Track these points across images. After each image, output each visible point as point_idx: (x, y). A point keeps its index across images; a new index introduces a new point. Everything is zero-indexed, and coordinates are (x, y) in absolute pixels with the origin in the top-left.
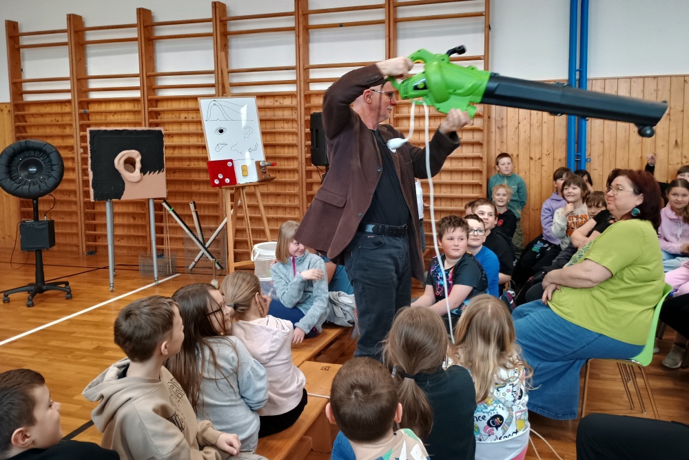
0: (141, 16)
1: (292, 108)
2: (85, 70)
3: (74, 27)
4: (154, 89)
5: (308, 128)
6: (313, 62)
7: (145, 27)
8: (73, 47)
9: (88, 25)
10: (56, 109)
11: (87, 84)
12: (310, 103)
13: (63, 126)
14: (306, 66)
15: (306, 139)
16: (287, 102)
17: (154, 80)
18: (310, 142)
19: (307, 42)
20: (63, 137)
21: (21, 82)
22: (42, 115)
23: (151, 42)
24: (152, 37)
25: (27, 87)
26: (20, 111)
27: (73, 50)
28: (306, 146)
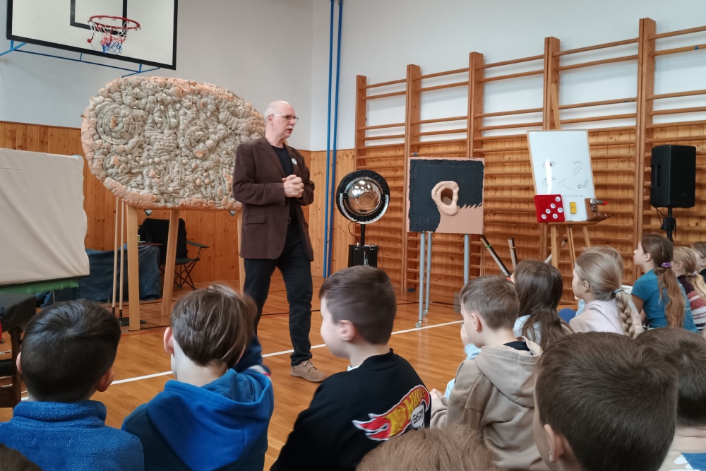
0: (474, 60)
1: (629, 145)
2: (419, 115)
3: (413, 76)
4: (480, 131)
5: (648, 166)
6: (657, 92)
7: (476, 70)
8: (410, 95)
9: (425, 73)
10: (391, 153)
11: (419, 128)
12: (652, 137)
14: (650, 97)
15: (645, 179)
16: (625, 138)
17: (481, 121)
18: (649, 183)
19: (652, 70)
20: (395, 179)
21: (364, 130)
22: (379, 159)
23: (480, 85)
24: (482, 80)
25: (369, 134)
26: (361, 155)
27: (410, 97)
28: (644, 187)
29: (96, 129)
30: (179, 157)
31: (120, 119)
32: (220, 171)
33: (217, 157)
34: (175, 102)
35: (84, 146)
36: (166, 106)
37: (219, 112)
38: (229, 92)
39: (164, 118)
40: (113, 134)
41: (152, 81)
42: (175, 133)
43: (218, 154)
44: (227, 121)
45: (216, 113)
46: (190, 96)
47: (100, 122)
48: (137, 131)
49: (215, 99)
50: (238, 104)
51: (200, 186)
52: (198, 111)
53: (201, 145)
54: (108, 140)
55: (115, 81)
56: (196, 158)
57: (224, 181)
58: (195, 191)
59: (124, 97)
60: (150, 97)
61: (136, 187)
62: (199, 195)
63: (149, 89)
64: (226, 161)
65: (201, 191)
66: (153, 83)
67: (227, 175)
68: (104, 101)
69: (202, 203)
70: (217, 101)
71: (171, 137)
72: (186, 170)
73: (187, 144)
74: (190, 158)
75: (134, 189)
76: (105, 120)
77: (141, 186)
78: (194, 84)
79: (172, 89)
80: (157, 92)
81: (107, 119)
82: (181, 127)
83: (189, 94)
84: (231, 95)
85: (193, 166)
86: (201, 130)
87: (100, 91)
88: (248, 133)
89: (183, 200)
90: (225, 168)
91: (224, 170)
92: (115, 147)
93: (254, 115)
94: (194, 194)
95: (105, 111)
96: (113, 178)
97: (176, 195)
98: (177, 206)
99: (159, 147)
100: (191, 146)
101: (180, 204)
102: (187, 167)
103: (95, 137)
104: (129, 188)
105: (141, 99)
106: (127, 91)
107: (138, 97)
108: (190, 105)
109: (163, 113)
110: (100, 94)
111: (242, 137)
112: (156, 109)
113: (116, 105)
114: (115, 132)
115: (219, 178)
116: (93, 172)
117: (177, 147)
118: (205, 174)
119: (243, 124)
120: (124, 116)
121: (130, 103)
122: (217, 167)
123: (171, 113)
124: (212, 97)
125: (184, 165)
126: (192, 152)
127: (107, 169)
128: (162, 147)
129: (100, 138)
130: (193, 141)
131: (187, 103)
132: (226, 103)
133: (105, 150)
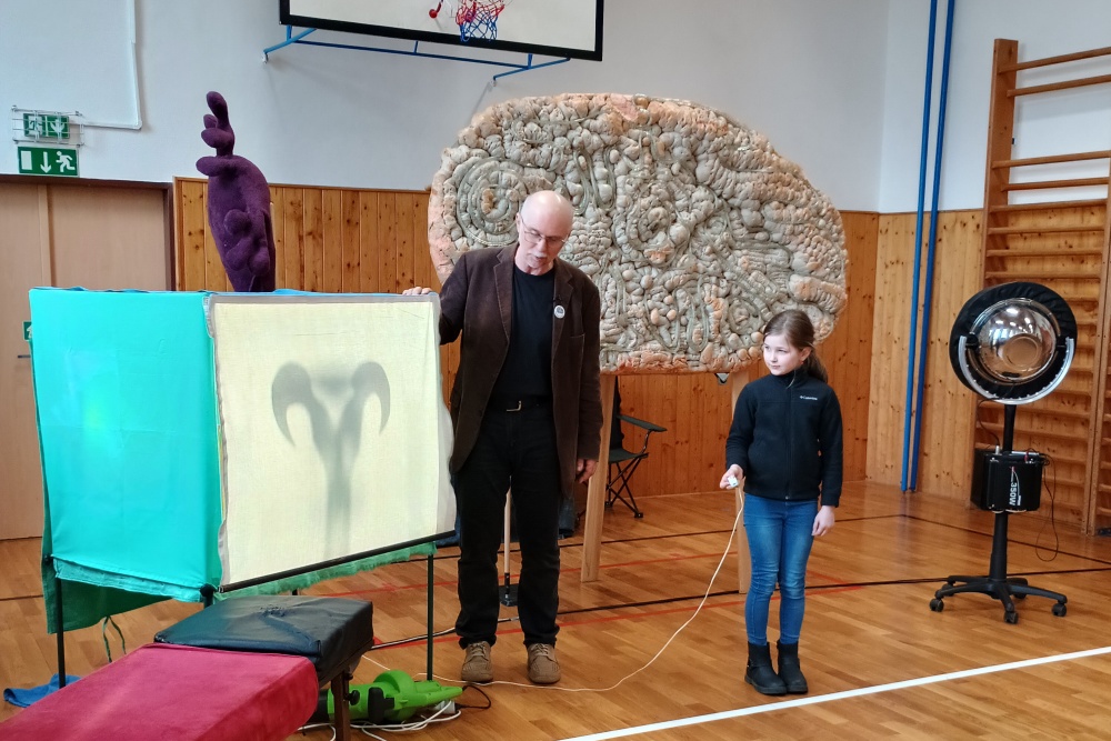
13: (1080, 258)
20: (1078, 280)
21: (1008, 167)
25: (1019, 176)
26: (998, 225)
29: (456, 216)
30: (616, 263)
31: (500, 192)
32: (699, 289)
33: (693, 260)
34: (607, 147)
35: (433, 252)
36: (589, 157)
37: (697, 162)
38: (718, 115)
39: (585, 182)
40: (487, 224)
41: (561, 104)
42: (607, 214)
43: (694, 253)
44: (713, 180)
45: (691, 164)
46: (637, 131)
47: (462, 201)
49: (689, 133)
50: (737, 140)
51: (658, 326)
52: (653, 161)
53: (661, 236)
55: (489, 111)
56: (650, 265)
57: (707, 313)
58: (648, 337)
59: (507, 144)
60: (557, 140)
62: (656, 345)
63: (556, 123)
64: (711, 269)
65: (660, 335)
66: (564, 108)
67: (713, 297)
68: (469, 156)
69: (661, 361)
70: (693, 138)
71: (600, 223)
72: (629, 292)
73: (633, 236)
74: (637, 265)
76: (472, 197)
78: (647, 104)
79: (602, 119)
80: (571, 128)
81: (477, 193)
82: (620, 199)
83: (636, 126)
84: (722, 121)
85: (643, 283)
86: (661, 203)
87: (461, 136)
88: (757, 202)
89: (624, 355)
90: (709, 282)
91: (707, 287)
93: (770, 163)
94: (646, 342)
95: (472, 176)
97: (611, 347)
98: (613, 369)
99: (576, 245)
100: (639, 241)
101: (619, 364)
102: (631, 285)
103: (454, 234)
105: (540, 145)
106: (512, 130)
107: (533, 141)
108: (637, 152)
109: (584, 172)
110: (461, 140)
111: (745, 213)
112: (571, 164)
113: (492, 163)
114: (492, 220)
115: (697, 307)
117: (612, 244)
118: (668, 299)
119: (748, 184)
120: (509, 185)
121: (520, 156)
122: (692, 283)
123: (600, 170)
124: (683, 130)
125: (628, 281)
126: (642, 251)
128: (582, 245)
129: (464, 235)
130: (643, 228)
131: (631, 146)
132: (711, 140)
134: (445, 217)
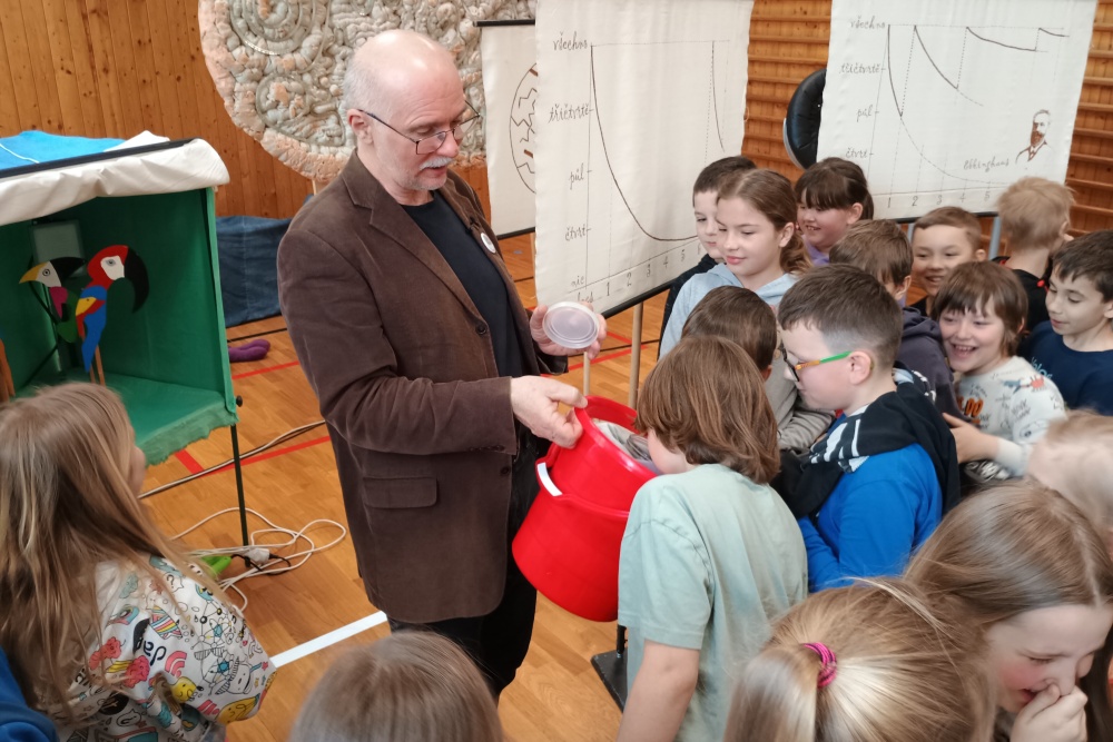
29: (230, 24)
35: (210, 64)
40: (267, 31)
42: (395, 13)
47: (235, 7)
48: (316, 17)
53: (451, 33)
54: (258, 48)
61: (327, 144)
71: (388, 23)
75: (323, 149)
76: (247, 1)
77: (337, 140)
92: (274, 62)
96: (279, 130)
103: (231, 43)
104: (314, 147)
114: (271, 26)
116: (236, 121)
127: (264, 112)
129: (242, 44)
130: (432, 26)
133: (255, 70)
134: (218, 25)
